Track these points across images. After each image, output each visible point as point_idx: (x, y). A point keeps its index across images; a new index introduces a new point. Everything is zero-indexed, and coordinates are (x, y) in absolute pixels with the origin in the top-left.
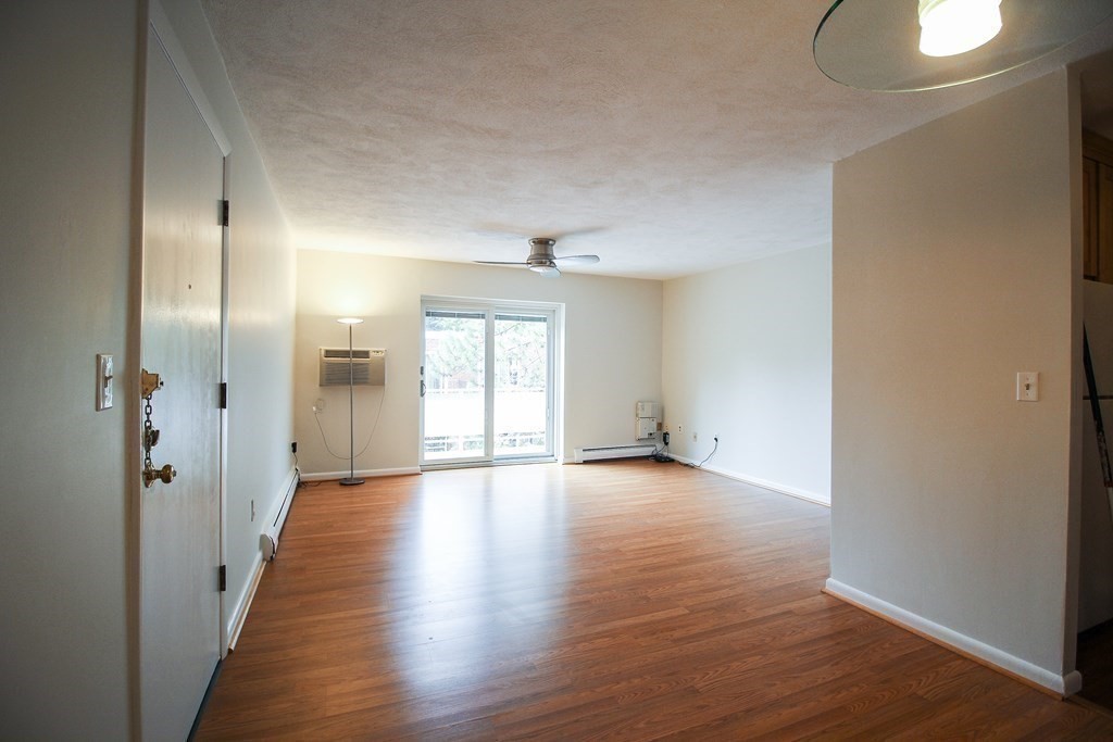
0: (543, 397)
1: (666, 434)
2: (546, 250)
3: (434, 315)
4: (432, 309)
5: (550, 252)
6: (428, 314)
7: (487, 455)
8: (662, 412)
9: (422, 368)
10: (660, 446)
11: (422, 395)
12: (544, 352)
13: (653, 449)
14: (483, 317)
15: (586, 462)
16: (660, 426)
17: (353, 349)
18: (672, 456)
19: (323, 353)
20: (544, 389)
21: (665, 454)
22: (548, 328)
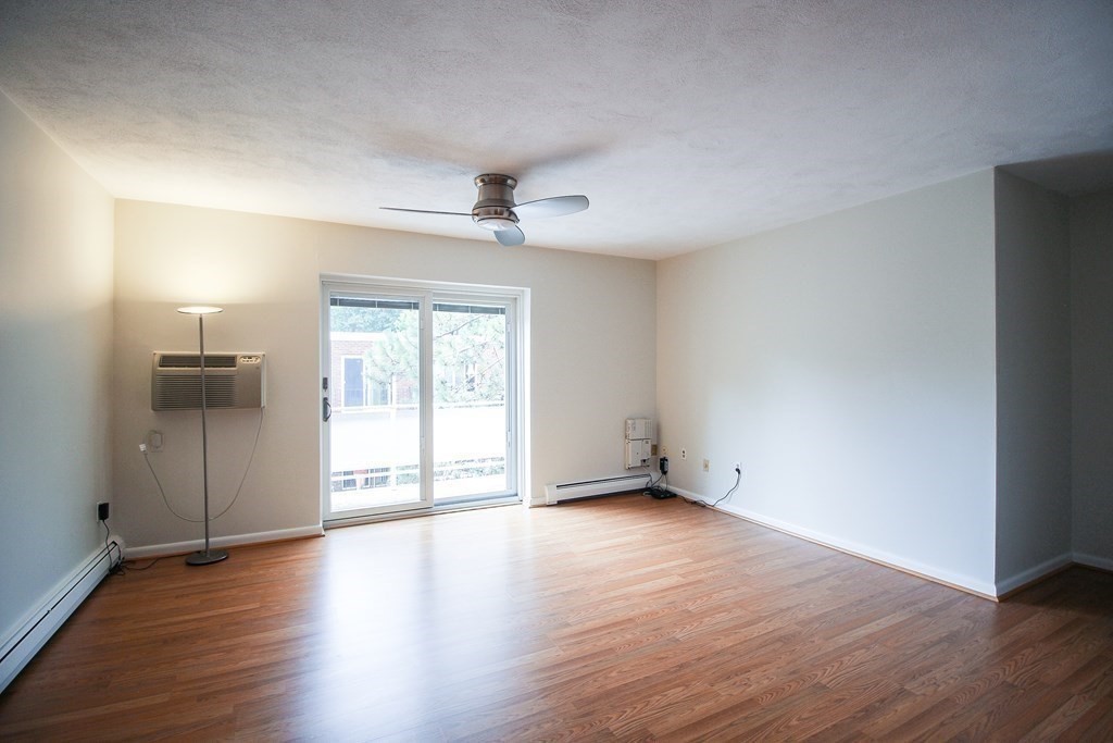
0: (500, 414)
1: (663, 461)
2: (502, 193)
3: (343, 303)
4: (341, 294)
5: (508, 198)
6: (334, 302)
7: (424, 499)
8: (657, 430)
9: (325, 381)
10: (655, 475)
11: (326, 418)
12: (503, 354)
13: (647, 479)
14: (416, 306)
15: (561, 503)
16: (655, 449)
17: (205, 353)
18: (673, 489)
19: (157, 359)
20: (504, 402)
21: (664, 486)
22: (507, 323)
